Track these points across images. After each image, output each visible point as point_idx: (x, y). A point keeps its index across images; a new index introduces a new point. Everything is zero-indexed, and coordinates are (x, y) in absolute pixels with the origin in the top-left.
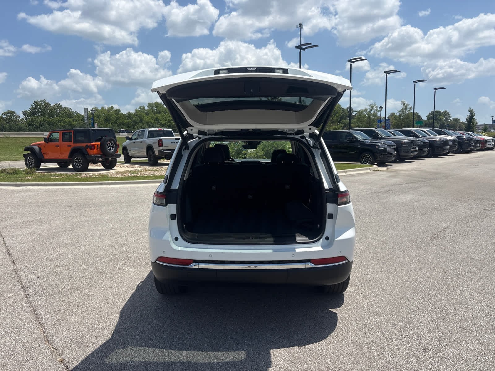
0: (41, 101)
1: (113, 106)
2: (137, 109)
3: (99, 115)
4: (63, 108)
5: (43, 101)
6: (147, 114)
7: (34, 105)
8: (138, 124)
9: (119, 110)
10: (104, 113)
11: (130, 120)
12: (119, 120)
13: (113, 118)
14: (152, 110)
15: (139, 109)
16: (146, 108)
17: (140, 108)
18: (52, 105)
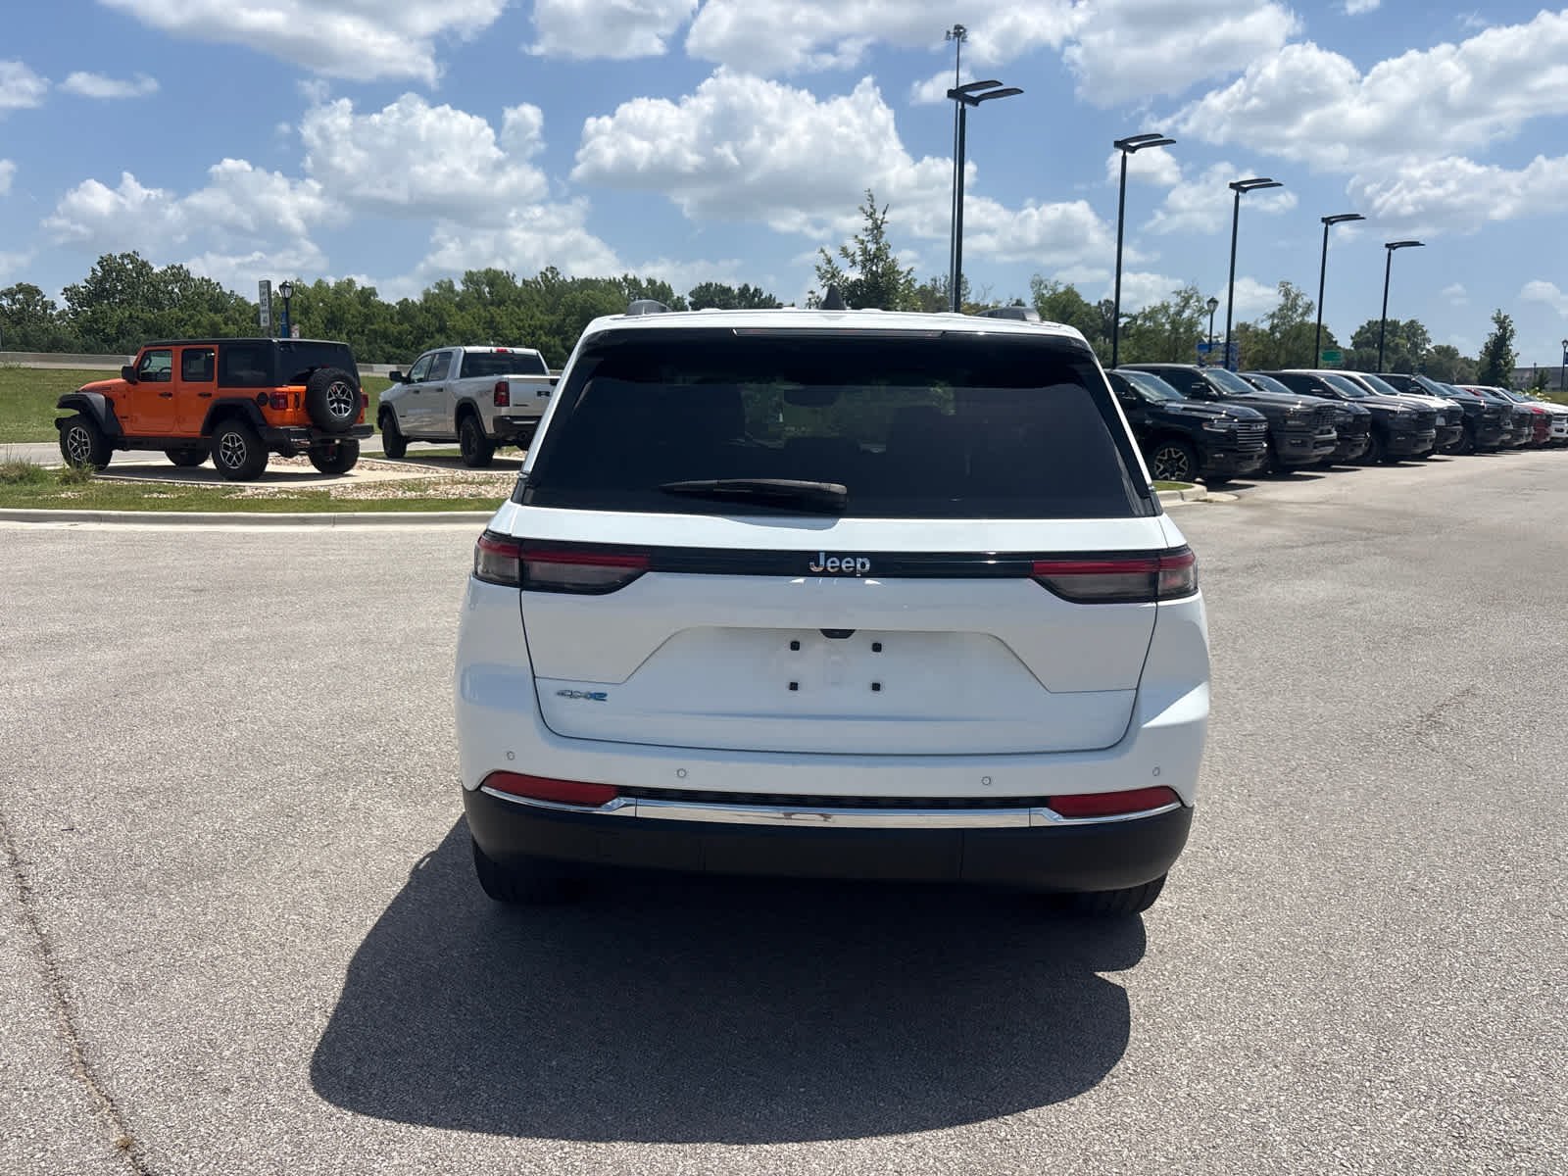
0: (123, 257)
1: (355, 278)
2: (428, 289)
3: (308, 307)
4: (193, 280)
5: (129, 255)
6: (461, 307)
7: (99, 269)
8: (433, 337)
9: (373, 292)
10: (322, 301)
11: (406, 326)
12: (372, 324)
13: (353, 316)
14: (476, 295)
15: (437, 291)
16: (459, 287)
17: (439, 285)
18: (156, 270)
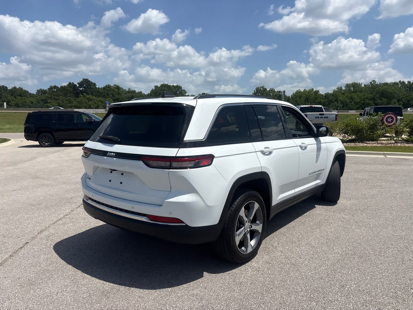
0: (261, 87)
1: (314, 88)
2: (335, 89)
3: (301, 96)
4: (276, 91)
5: (262, 87)
6: (343, 94)
7: (256, 90)
8: (333, 103)
9: (318, 91)
10: (305, 94)
11: (326, 100)
12: (317, 100)
13: (312, 98)
14: (348, 90)
15: (337, 90)
16: (344, 88)
17: (338, 88)
18: (268, 90)
